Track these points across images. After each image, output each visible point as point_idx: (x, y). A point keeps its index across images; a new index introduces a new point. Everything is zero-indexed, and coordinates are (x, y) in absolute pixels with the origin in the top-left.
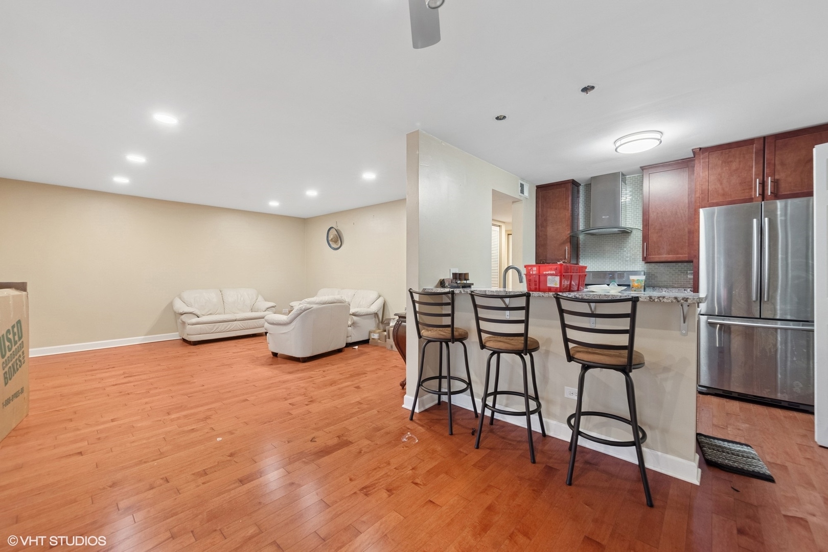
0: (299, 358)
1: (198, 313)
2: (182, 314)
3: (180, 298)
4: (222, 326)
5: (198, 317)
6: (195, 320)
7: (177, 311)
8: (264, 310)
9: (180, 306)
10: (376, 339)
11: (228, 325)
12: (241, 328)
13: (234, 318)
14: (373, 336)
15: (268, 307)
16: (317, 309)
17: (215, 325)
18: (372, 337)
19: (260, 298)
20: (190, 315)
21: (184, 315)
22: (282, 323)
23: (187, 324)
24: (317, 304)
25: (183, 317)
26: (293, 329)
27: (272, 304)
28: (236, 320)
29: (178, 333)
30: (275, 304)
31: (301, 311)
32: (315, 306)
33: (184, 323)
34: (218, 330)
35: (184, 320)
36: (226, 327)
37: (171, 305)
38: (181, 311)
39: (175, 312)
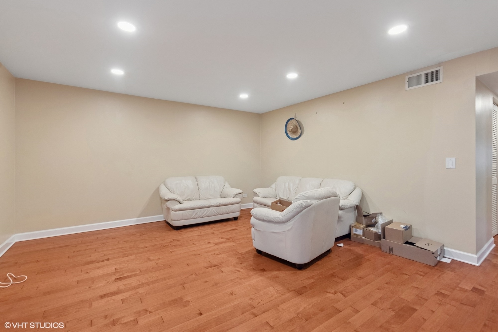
0: (294, 264)
1: (181, 200)
2: (167, 201)
3: (165, 185)
4: (200, 212)
5: (180, 204)
6: (178, 206)
7: (163, 198)
8: (233, 196)
9: (165, 193)
10: (360, 235)
11: (205, 211)
12: (215, 214)
13: (210, 205)
14: (356, 231)
15: (236, 193)
16: (319, 206)
17: (194, 212)
18: (354, 232)
19: (227, 185)
20: (174, 201)
21: (169, 201)
22: (275, 220)
23: (171, 210)
24: (316, 199)
25: (168, 203)
26: (291, 229)
27: (239, 191)
28: (211, 207)
29: (163, 215)
30: (242, 191)
31: (301, 209)
32: (315, 202)
33: (168, 209)
34: (197, 216)
35: (169, 206)
36: (203, 213)
37: (157, 191)
38: (166, 198)
39: (161, 198)
